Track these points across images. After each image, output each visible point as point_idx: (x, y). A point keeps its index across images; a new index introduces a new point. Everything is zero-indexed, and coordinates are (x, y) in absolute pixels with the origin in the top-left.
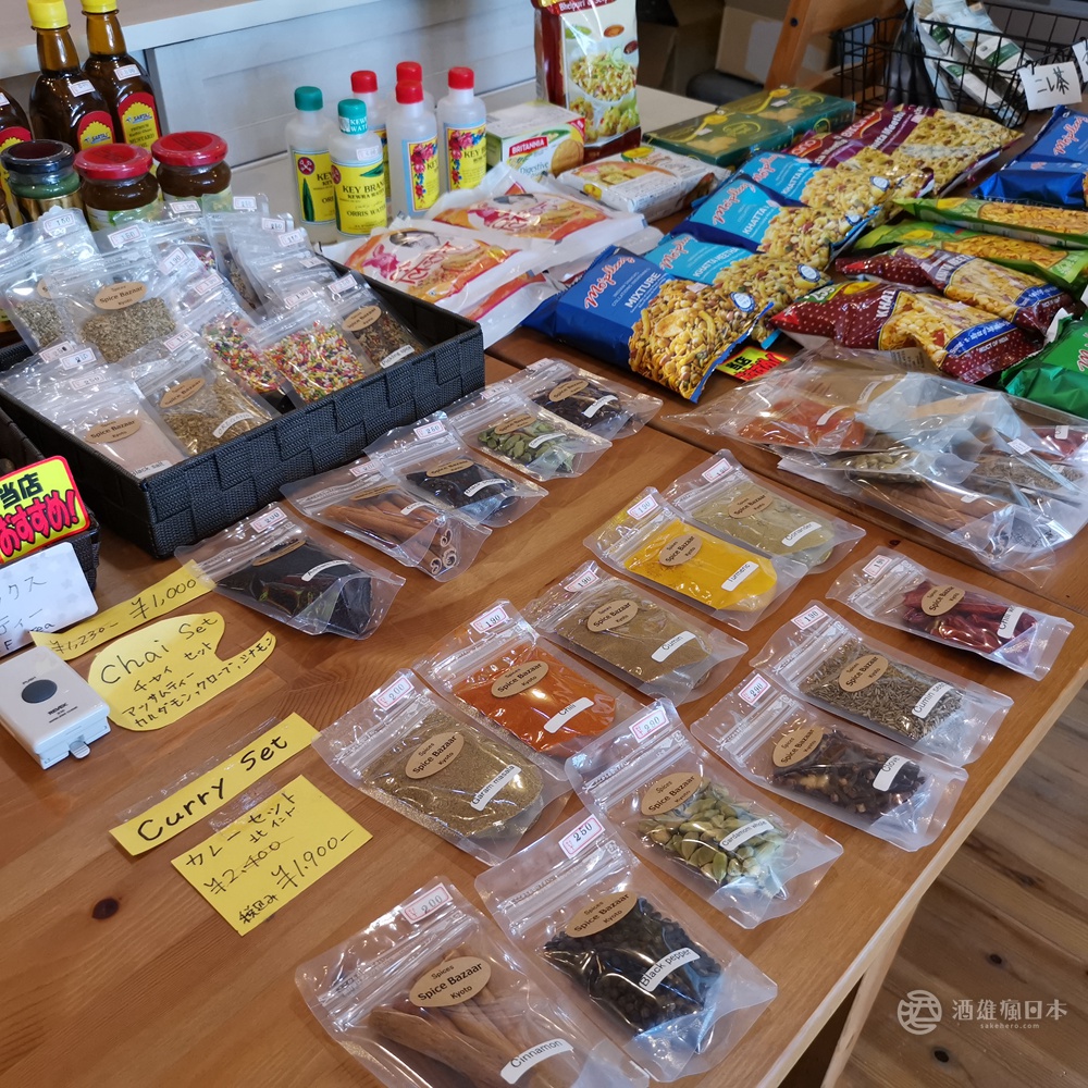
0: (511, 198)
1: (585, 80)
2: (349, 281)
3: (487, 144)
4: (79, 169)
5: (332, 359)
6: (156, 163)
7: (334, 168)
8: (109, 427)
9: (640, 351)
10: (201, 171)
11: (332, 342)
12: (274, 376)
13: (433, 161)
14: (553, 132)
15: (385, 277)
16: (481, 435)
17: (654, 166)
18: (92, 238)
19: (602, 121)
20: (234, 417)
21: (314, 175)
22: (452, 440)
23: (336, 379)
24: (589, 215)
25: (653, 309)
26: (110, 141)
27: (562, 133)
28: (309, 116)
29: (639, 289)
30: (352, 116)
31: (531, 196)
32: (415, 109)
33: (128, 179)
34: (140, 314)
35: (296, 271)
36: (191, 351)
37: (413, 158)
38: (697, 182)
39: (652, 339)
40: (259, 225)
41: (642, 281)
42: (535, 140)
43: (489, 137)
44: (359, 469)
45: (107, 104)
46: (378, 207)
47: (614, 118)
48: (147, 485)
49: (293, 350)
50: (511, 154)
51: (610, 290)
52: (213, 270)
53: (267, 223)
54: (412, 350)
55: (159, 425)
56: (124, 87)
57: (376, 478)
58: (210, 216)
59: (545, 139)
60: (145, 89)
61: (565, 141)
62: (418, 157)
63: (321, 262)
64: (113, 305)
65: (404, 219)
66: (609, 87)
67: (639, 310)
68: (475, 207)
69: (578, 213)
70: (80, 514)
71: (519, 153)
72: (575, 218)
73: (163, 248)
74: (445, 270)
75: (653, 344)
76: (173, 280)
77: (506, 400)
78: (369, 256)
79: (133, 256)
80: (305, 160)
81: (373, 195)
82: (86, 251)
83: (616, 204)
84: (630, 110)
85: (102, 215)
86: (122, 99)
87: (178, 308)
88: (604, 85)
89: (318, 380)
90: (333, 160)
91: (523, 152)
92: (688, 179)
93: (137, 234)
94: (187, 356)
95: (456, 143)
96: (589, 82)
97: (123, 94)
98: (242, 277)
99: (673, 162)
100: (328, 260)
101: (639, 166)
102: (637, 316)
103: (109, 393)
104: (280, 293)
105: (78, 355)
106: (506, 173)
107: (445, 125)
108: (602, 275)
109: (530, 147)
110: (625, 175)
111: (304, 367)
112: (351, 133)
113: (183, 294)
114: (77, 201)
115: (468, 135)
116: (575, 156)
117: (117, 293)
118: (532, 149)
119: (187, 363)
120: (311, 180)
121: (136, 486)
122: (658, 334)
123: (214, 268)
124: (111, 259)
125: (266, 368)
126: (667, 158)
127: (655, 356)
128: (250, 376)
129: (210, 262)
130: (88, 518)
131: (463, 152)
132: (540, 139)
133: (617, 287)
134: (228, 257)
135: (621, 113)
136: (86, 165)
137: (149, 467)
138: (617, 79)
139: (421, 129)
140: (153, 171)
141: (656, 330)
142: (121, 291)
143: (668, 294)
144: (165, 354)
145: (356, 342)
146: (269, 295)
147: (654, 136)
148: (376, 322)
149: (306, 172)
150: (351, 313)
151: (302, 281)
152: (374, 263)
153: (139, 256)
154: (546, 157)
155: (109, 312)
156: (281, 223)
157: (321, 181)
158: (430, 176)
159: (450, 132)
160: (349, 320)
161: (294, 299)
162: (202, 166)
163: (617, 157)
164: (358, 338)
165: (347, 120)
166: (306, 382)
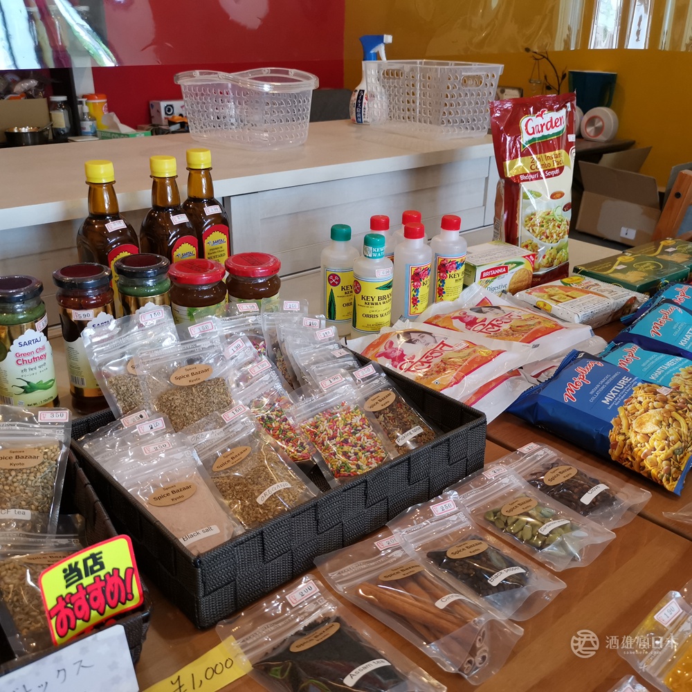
0: (483, 309)
1: (534, 228)
2: (369, 370)
3: (465, 270)
4: (171, 276)
5: (357, 435)
6: (227, 274)
7: (356, 282)
8: (169, 491)
9: (620, 443)
10: (260, 281)
11: (357, 421)
12: (308, 447)
13: (427, 279)
14: (512, 263)
15: (396, 367)
16: (488, 513)
17: (588, 289)
18: (175, 329)
19: (544, 257)
20: (275, 486)
21: (340, 286)
22: (463, 518)
23: (360, 454)
24: (549, 325)
25: (629, 407)
26: (194, 257)
27: (519, 264)
28: (340, 245)
29: (614, 389)
30: (374, 245)
31: (498, 308)
32: (418, 243)
33: (205, 285)
34: (205, 391)
35: (328, 359)
36: (243, 423)
37: (413, 278)
38: (624, 303)
39: (632, 435)
40: (301, 322)
41: (614, 383)
42: (499, 268)
43: (467, 265)
44: (383, 543)
45: (195, 232)
46: (386, 311)
47: (553, 254)
48: (200, 562)
49: (324, 426)
50: (482, 277)
51: (586, 388)
52: (263, 356)
53: (307, 321)
54: (421, 430)
55: (211, 489)
56: (209, 220)
57: (398, 554)
58: (265, 315)
59: (506, 268)
60: (223, 222)
61: (520, 270)
62: (417, 277)
63: (346, 353)
64: (185, 382)
65: (404, 321)
66: (551, 233)
67: (615, 408)
68: (457, 314)
69: (539, 323)
70: (136, 591)
71: (487, 277)
72: (538, 327)
73: (229, 338)
74: (445, 363)
75: (633, 439)
76: (232, 362)
77: (506, 481)
78: (382, 349)
79: (205, 344)
80: (334, 275)
81: (384, 303)
82: (169, 339)
83: (564, 317)
84: (564, 250)
85: (184, 310)
86: (207, 229)
87: (234, 386)
88: (548, 231)
89: (345, 454)
90: (356, 276)
91: (490, 276)
92: (618, 301)
93: (210, 327)
94: (238, 427)
95: (443, 268)
96: (537, 229)
97: (207, 226)
98: (285, 362)
99: (602, 288)
100: (352, 351)
101: (576, 289)
102: (615, 413)
103: (173, 459)
104: (315, 376)
105: (152, 423)
106: (477, 291)
107: (436, 255)
108: (576, 375)
109: (494, 273)
110: (568, 296)
111: (334, 442)
112: (373, 257)
113: (239, 374)
114: (167, 300)
115: (453, 263)
116: (526, 280)
117: (189, 373)
118: (497, 274)
119: (238, 433)
120: (337, 291)
121: (190, 562)
122: (637, 430)
123: (264, 354)
124: (188, 346)
125: (301, 439)
126: (596, 285)
127: (636, 449)
128: (288, 446)
129: (262, 350)
130: (143, 595)
131: (448, 275)
132: (503, 267)
133: (592, 386)
134: (276, 346)
135: (558, 252)
136: (176, 273)
137: (200, 531)
138: (557, 228)
139: (421, 257)
140: (224, 280)
141: (634, 426)
142: (192, 371)
143: (640, 395)
144: (222, 424)
145: (376, 421)
146: (306, 377)
147: (583, 269)
148: (392, 405)
149: (334, 285)
150: (372, 396)
151: (333, 368)
152: (386, 355)
153: (210, 344)
154: (506, 280)
155: (182, 388)
156: (317, 322)
157: (344, 291)
158: (424, 291)
159: (440, 260)
160: (370, 403)
161: (328, 383)
162: (261, 278)
163: (558, 283)
164: (377, 418)
165: (371, 248)
166: (334, 454)
